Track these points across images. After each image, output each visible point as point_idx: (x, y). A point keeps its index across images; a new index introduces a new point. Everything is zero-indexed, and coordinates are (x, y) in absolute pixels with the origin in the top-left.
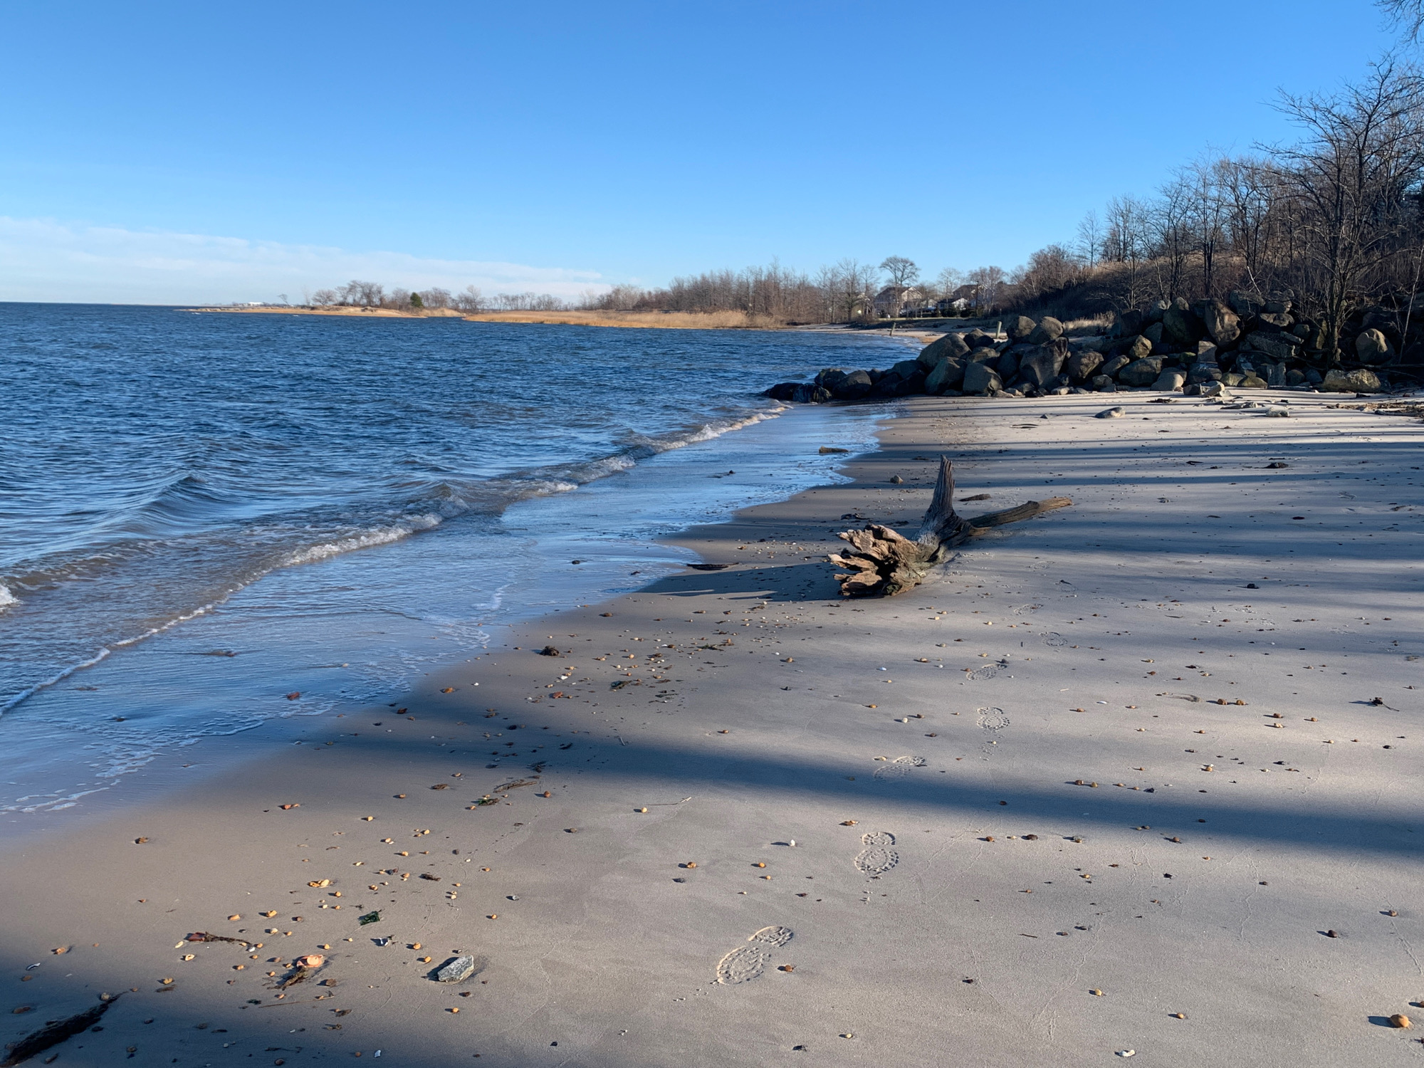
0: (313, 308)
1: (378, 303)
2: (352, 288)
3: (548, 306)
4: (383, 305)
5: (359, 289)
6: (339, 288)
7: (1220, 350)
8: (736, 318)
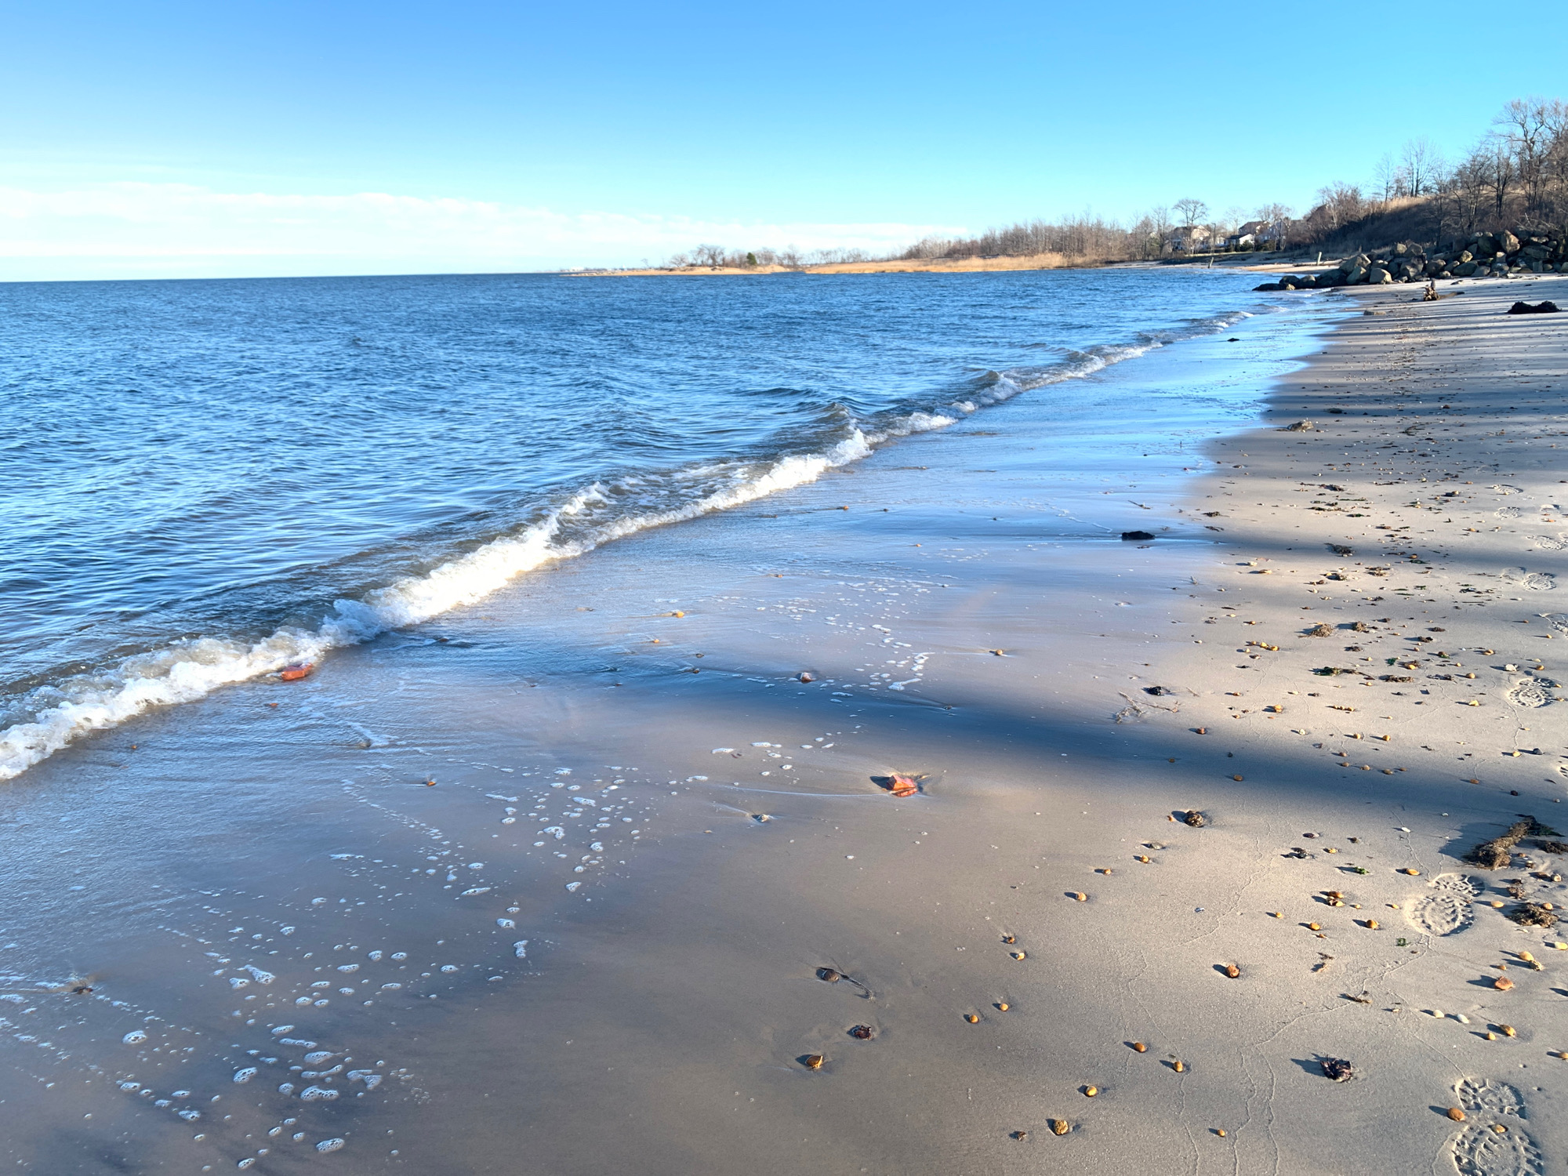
0: (671, 270)
1: (721, 263)
2: (700, 252)
3: (857, 259)
4: (725, 264)
5: (707, 251)
6: (692, 252)
7: (1508, 255)
8: (1056, 260)
